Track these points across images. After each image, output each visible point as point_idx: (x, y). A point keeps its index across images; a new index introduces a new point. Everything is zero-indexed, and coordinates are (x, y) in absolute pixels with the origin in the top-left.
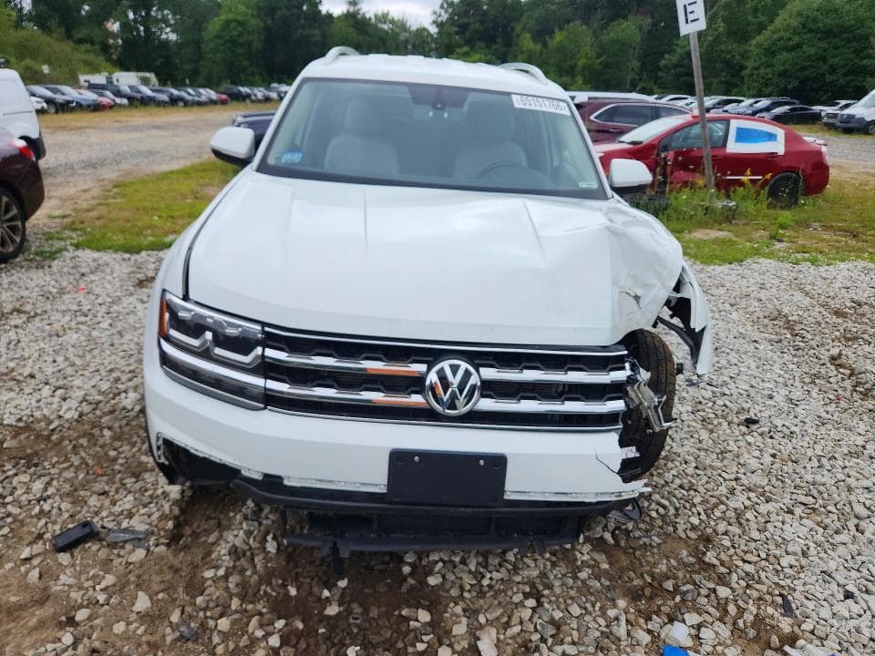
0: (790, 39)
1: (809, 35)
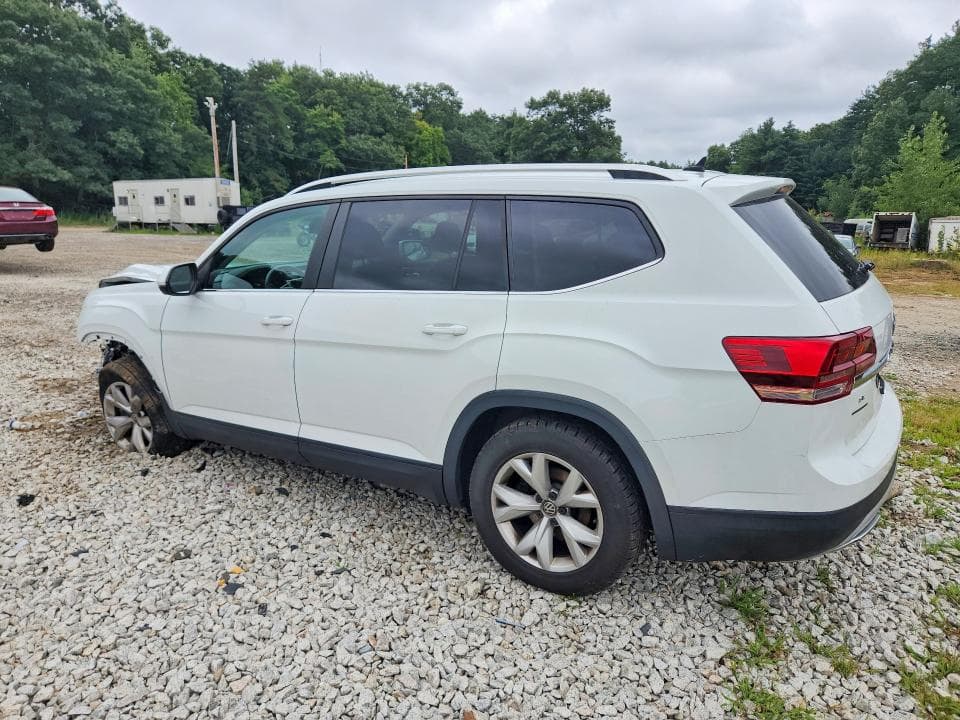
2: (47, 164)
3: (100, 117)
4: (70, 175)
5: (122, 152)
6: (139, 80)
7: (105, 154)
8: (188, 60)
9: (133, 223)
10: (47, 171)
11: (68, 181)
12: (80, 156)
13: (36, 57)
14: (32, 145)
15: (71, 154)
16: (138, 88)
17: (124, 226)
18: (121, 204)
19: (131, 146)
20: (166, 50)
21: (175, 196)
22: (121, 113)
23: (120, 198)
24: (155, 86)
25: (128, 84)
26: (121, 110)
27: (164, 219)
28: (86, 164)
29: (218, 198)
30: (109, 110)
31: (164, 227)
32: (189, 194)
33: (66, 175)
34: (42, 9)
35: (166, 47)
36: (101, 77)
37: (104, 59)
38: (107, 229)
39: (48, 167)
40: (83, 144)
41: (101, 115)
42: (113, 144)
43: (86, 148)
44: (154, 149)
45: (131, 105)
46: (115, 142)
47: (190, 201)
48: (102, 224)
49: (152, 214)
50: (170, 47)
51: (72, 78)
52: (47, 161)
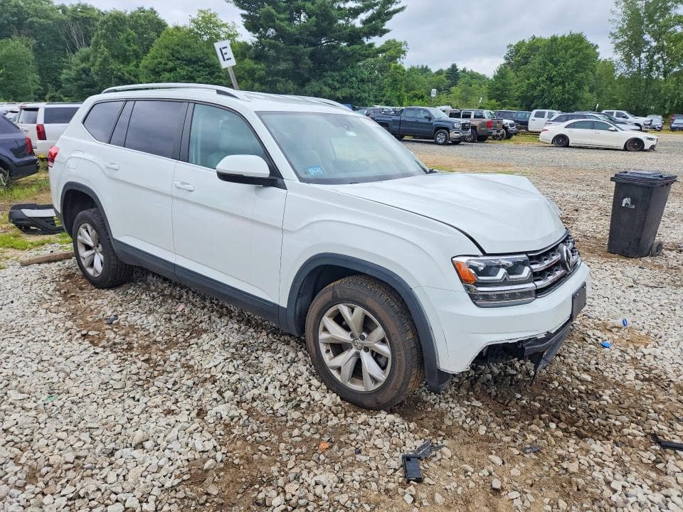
0: (166, 64)
1: (178, 62)
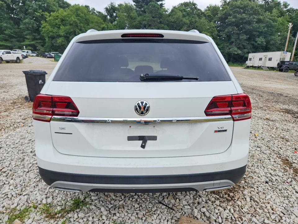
2: (236, 49)
3: (255, 34)
4: (241, 52)
5: (259, 44)
6: (271, 21)
7: (253, 45)
8: (294, 11)
9: (251, 66)
10: (235, 51)
11: (240, 54)
12: (246, 46)
13: (241, 18)
14: (234, 44)
15: (243, 46)
16: (270, 23)
17: (248, 67)
18: (249, 60)
19: (262, 42)
20: (287, 9)
21: (266, 58)
22: (262, 32)
23: (250, 58)
24: (276, 21)
25: (267, 22)
26: (262, 31)
27: (260, 65)
28: (247, 49)
29: (281, 58)
30: (258, 31)
31: (259, 68)
32: (270, 57)
33: (240, 52)
34: (248, 3)
35: (287, 8)
36: (259, 21)
37: (262, 15)
38: (243, 68)
39: (235, 50)
40: (248, 42)
41: (255, 33)
42: (256, 42)
43: (248, 43)
44: (270, 43)
45: (266, 29)
46: (257, 41)
47: (270, 59)
48: (242, 66)
49: (257, 63)
50: (289, 7)
51: (249, 23)
52: (236, 48)
